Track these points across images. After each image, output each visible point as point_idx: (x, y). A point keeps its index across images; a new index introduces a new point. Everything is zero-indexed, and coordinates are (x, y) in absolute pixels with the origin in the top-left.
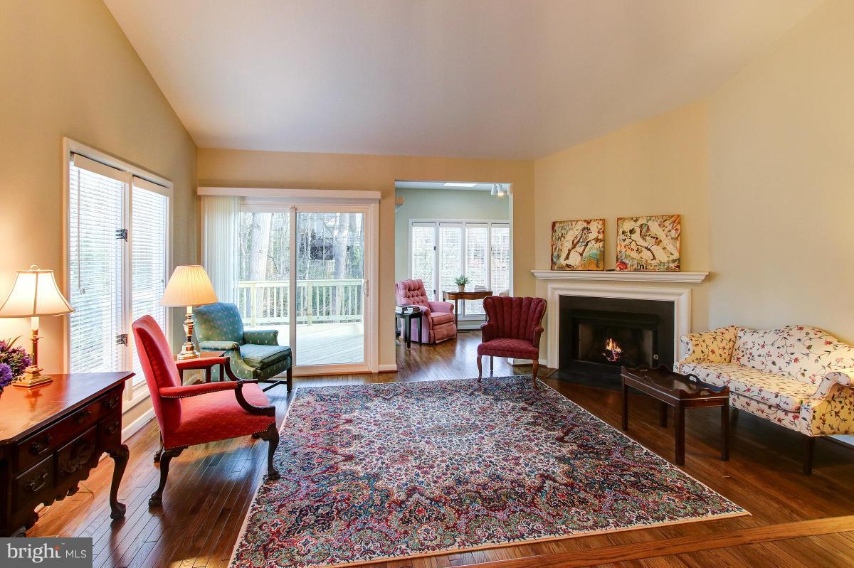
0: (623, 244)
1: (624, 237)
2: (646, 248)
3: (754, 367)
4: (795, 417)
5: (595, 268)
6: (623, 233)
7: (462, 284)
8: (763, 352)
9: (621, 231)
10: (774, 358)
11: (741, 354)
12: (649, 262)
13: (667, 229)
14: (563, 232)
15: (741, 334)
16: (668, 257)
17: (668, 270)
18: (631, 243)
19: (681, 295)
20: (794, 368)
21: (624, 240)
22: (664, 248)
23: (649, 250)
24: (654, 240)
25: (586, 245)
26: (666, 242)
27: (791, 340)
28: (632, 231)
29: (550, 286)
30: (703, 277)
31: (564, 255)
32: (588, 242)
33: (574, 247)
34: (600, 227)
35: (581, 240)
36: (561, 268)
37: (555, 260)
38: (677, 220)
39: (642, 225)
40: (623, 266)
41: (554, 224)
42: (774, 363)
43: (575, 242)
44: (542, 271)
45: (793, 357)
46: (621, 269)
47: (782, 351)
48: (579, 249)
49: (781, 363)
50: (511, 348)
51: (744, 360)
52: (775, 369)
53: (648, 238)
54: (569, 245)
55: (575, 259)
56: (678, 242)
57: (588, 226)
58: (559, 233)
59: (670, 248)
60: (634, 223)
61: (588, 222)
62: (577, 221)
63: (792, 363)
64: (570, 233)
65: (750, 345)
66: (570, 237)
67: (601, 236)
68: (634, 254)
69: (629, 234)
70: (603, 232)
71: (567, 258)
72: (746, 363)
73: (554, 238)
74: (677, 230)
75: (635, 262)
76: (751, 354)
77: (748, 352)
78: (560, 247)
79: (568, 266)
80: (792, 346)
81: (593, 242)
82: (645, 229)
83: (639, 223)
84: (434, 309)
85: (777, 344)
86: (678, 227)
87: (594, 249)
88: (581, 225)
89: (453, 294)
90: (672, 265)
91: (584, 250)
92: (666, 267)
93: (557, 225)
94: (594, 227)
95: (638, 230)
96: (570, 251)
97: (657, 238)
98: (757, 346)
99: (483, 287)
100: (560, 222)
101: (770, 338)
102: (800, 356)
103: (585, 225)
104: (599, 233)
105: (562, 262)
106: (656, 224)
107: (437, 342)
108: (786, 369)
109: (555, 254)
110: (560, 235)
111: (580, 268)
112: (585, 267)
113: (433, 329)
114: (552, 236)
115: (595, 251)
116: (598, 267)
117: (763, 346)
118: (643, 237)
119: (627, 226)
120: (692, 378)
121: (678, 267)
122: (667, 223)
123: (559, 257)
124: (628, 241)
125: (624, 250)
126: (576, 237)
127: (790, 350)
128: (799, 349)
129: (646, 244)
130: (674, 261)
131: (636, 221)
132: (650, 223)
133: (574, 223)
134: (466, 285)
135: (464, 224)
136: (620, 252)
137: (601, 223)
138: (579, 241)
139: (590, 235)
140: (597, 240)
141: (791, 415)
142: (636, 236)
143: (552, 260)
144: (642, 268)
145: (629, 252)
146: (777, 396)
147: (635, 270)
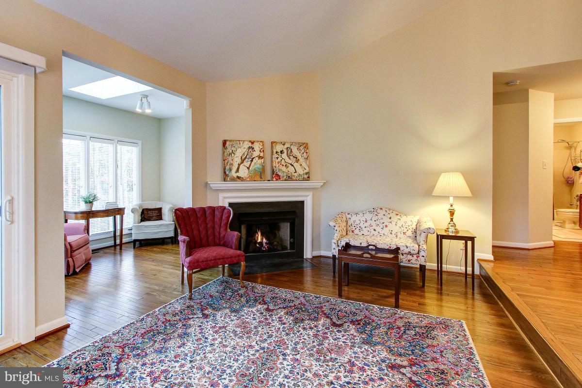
0: (277, 161)
1: (277, 156)
2: (291, 164)
3: (363, 235)
4: (418, 257)
5: (259, 179)
6: (277, 153)
7: (89, 202)
8: (367, 224)
9: (275, 151)
10: (374, 227)
11: (354, 228)
12: (293, 174)
13: (301, 152)
14: (233, 149)
15: (349, 216)
16: (303, 171)
17: (304, 179)
18: (281, 160)
19: (308, 196)
20: (386, 231)
21: (277, 158)
22: (301, 165)
23: (293, 166)
24: (295, 159)
25: (252, 161)
26: (302, 160)
27: (380, 216)
28: (282, 152)
29: (221, 195)
30: (322, 184)
31: (234, 169)
32: (253, 158)
33: (242, 162)
34: (261, 147)
35: (248, 157)
36: (233, 179)
37: (227, 173)
38: (306, 146)
39: (287, 148)
40: (278, 177)
41: (225, 143)
42: (375, 230)
43: (243, 158)
44: (216, 182)
45: (384, 225)
46: (277, 180)
47: (377, 222)
48: (247, 163)
49: (378, 229)
50: (222, 256)
51: (356, 231)
52: (376, 233)
53: (291, 157)
54: (239, 161)
55: (243, 172)
56: (308, 161)
57: (252, 145)
58: (229, 150)
59: (304, 164)
60: (282, 146)
61: (253, 143)
62: (244, 141)
63: (385, 228)
64: (239, 150)
65: (358, 222)
66: (240, 152)
67: (262, 155)
68: (284, 169)
69: (280, 154)
70: (263, 151)
71: (237, 171)
72: (358, 233)
73: (226, 154)
74: (307, 153)
75: (285, 174)
76: (360, 227)
77: (358, 226)
78: (231, 162)
79: (238, 177)
80: (382, 219)
81: (257, 158)
82: (289, 151)
83: (286, 146)
85: (373, 220)
86: (307, 151)
87: (257, 163)
88: (247, 145)
89: (82, 213)
90: (306, 176)
91: (250, 165)
92: (302, 177)
93: (228, 143)
94: (257, 147)
95: (285, 151)
96: (239, 165)
97: (296, 158)
98: (362, 222)
100: (230, 141)
101: (368, 216)
102: (387, 224)
103: (250, 145)
104: (260, 151)
105: (234, 174)
106: (296, 148)
107: (78, 270)
108: (382, 232)
109: (228, 167)
110: (231, 151)
111: (248, 180)
112: (252, 179)
113: (71, 257)
114: (224, 152)
115: (258, 166)
116: (261, 178)
117: (366, 221)
118: (288, 156)
119: (279, 148)
120: (371, 247)
121: (309, 177)
122: (302, 148)
123: (230, 170)
124: (280, 159)
125: (277, 165)
126: (244, 154)
127: (382, 222)
128: (386, 220)
129: (290, 162)
130: (306, 173)
131: (284, 145)
132: (292, 147)
133: (241, 143)
136: (275, 167)
137: (261, 144)
138: (246, 158)
139: (254, 153)
140: (260, 157)
141: (415, 256)
142: (284, 156)
143: (225, 172)
144: (289, 178)
145: (281, 167)
146: (407, 247)
147: (286, 180)
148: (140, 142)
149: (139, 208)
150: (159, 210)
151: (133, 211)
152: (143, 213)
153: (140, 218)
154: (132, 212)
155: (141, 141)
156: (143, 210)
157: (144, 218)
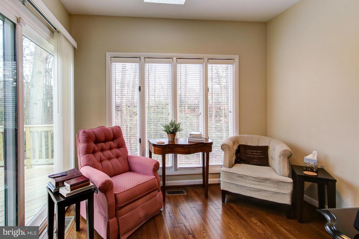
7: (172, 133)
84: (134, 167)
99: (199, 136)
113: (116, 216)
134: (178, 133)
135: (175, 59)
148: (237, 58)
149: (234, 143)
150: (265, 150)
151: (224, 147)
152: (238, 151)
153: (234, 158)
154: (222, 149)
155: (238, 56)
156: (240, 146)
157: (240, 158)
